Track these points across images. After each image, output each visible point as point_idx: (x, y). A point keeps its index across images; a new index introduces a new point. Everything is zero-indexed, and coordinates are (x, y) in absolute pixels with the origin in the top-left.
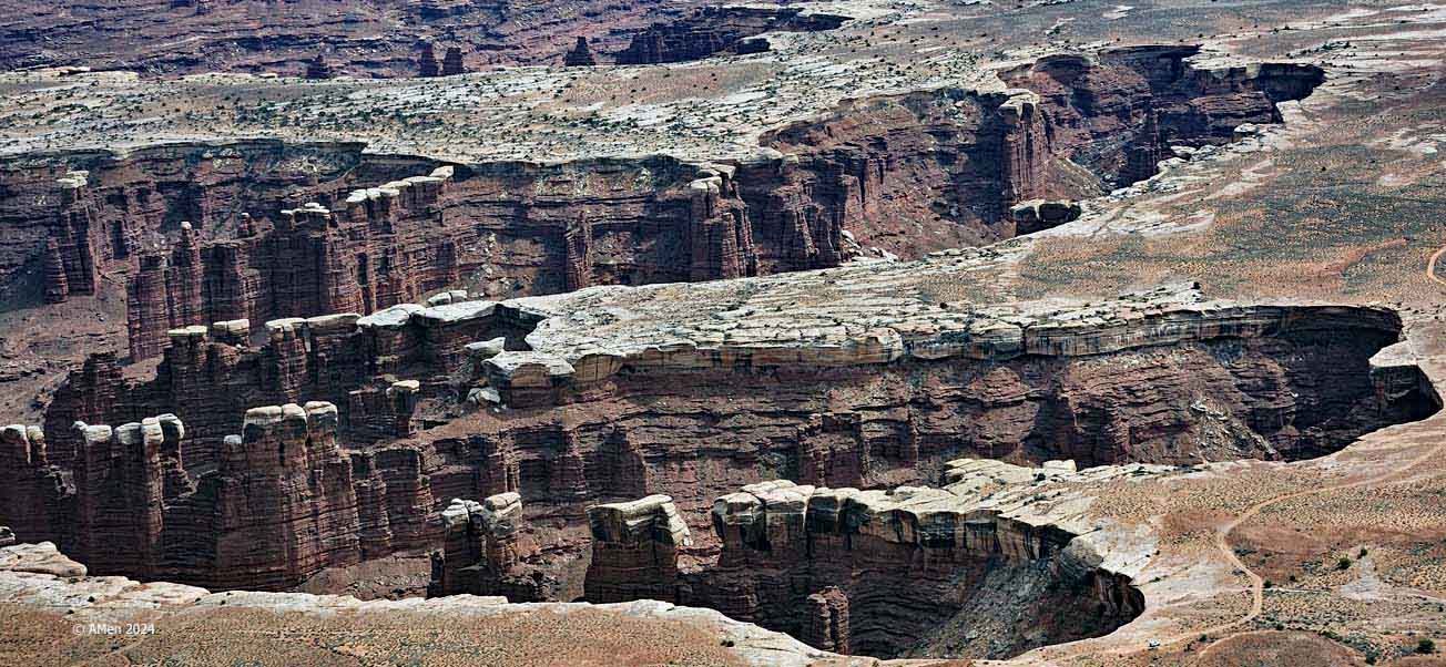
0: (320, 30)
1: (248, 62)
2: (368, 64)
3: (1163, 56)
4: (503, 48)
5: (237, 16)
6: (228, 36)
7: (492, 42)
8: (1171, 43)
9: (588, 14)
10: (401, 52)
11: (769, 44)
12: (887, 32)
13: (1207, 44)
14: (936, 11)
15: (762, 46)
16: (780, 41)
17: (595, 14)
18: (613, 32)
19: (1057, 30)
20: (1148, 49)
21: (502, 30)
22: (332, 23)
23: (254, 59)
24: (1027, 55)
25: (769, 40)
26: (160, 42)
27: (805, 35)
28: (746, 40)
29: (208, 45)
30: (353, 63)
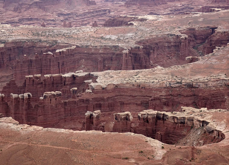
0: (41, 17)
1: (27, 23)
2: (51, 24)
5: (25, 14)
6: (24, 18)
10: (57, 22)
13: (219, 27)
16: (135, 23)
19: (190, 23)
20: (208, 27)
22: (44, 16)
23: (29, 22)
24: (184, 27)
25: (133, 23)
26: (10, 18)
27: (140, 22)
28: (129, 23)
29: (20, 19)
30: (48, 24)
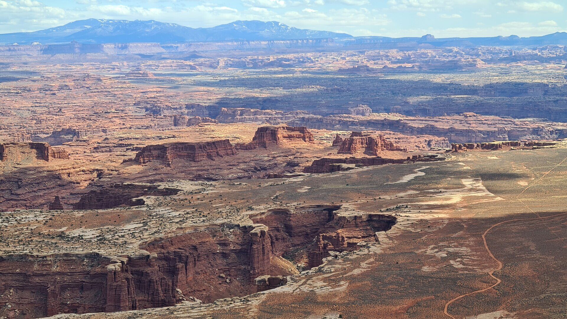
3: (324, 210)
4: (19, 200)
7: (14, 197)
8: (328, 204)
9: (59, 185)
11: (144, 202)
12: (199, 197)
13: (345, 205)
14: (221, 187)
15: (141, 203)
16: (149, 200)
17: (64, 185)
18: (71, 194)
19: (277, 197)
20: (318, 206)
21: (19, 192)
24: (262, 208)
25: (145, 199)
27: (161, 197)
28: (134, 200)
